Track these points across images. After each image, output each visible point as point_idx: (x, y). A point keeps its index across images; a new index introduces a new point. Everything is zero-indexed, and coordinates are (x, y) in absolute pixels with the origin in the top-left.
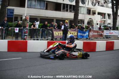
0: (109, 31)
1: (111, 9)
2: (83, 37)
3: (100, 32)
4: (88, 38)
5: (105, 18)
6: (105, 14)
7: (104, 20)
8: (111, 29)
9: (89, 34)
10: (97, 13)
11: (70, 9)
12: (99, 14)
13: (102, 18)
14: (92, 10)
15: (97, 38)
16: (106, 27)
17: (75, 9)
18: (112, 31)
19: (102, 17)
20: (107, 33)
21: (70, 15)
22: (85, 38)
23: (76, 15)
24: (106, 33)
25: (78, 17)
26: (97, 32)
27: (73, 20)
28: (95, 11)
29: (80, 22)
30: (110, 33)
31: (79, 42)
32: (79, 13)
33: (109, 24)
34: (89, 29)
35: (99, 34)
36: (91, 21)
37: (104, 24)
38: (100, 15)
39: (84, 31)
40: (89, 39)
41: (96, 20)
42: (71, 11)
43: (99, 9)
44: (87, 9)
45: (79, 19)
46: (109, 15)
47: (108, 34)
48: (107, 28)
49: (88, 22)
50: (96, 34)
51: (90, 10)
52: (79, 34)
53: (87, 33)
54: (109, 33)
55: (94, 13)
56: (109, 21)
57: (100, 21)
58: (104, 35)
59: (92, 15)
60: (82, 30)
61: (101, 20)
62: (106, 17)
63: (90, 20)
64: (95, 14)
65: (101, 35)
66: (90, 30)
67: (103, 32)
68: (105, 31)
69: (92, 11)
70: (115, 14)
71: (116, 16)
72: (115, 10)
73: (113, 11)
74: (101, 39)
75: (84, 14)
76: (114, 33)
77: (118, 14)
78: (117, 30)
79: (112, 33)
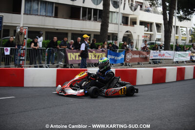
0: (158, 51)
1: (162, 16)
2: (115, 61)
3: (145, 53)
4: (124, 63)
5: (151, 31)
6: (151, 24)
7: (150, 34)
8: (161, 48)
9: (125, 56)
10: (138, 23)
11: (95, 16)
12: (142, 23)
13: (147, 31)
14: (130, 17)
15: (139, 64)
16: (153, 46)
17: (103, 16)
18: (163, 52)
19: (146, 29)
20: (156, 54)
21: (94, 26)
22: (119, 64)
23: (104, 26)
24: (153, 55)
25: (107, 30)
26: (139, 53)
27: (99, 34)
28: (136, 19)
29: (111, 37)
30: (160, 55)
32: (108, 22)
33: (159, 40)
34: (125, 48)
35: (141, 56)
36: (128, 35)
37: (150, 41)
38: (144, 26)
39: (118, 52)
40: (126, 65)
41: (137, 34)
42: (95, 20)
43: (142, 16)
44: (123, 17)
45: (109, 32)
46: (158, 26)
47: (157, 56)
48: (155, 47)
49: (124, 37)
50: (138, 56)
51: (127, 18)
52: (109, 57)
53: (122, 56)
54: (158, 54)
55: (134, 23)
56: (159, 36)
57: (143, 35)
58: (150, 58)
59: (130, 26)
60: (113, 51)
61: (145, 34)
62: (153, 29)
63: (127, 33)
64: (136, 24)
65: (146, 59)
66: (127, 51)
67: (148, 53)
68: (152, 51)
69: (131, 19)
70: (168, 24)
71: (170, 28)
72: (168, 17)
73: (165, 19)
74: (145, 65)
75: (117, 24)
76: (166, 55)
77: (174, 24)
78: (172, 49)
79: (164, 55)
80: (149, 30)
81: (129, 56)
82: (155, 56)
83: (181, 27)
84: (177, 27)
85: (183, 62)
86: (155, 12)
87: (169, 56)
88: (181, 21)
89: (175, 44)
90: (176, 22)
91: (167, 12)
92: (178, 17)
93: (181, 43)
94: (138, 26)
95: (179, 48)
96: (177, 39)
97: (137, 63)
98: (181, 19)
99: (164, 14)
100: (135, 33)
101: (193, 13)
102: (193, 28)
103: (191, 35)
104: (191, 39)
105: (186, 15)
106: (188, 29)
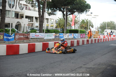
6: (32, 17)
7: (32, 23)
10: (24, 17)
12: (27, 17)
14: (20, 13)
19: (29, 20)
23: (3, 19)
26: (23, 35)
28: (23, 15)
33: (37, 27)
35: (25, 36)
36: (18, 24)
37: (32, 27)
43: (27, 13)
44: (15, 13)
46: (36, 18)
47: (34, 36)
49: (16, 26)
50: (22, 37)
51: (18, 14)
52: (5, 37)
54: (35, 35)
55: (22, 17)
56: (37, 24)
58: (30, 38)
59: (20, 19)
61: (28, 23)
62: (33, 20)
63: (18, 23)
65: (27, 38)
69: (20, 15)
72: (41, 13)
73: (39, 14)
74: (27, 42)
76: (40, 35)
77: (45, 17)
78: (43, 32)
79: (38, 36)
80: (31, 21)
81: (17, 37)
82: (33, 36)
83: (50, 19)
84: (48, 19)
87: (42, 36)
88: (50, 15)
89: (45, 29)
91: (41, 10)
92: (48, 13)
93: (50, 28)
94: (24, 19)
98: (50, 14)
99: (39, 12)
100: (23, 23)
101: (57, 10)
102: (58, 20)
103: (56, 23)
104: (56, 26)
105: (53, 12)
106: (55, 20)
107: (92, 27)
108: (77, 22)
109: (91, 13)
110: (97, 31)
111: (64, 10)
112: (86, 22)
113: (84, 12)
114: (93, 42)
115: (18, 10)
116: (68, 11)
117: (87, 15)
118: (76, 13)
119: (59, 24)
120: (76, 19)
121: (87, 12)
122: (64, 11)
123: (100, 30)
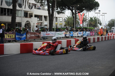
0: (46, 32)
2: (20, 39)
3: (38, 33)
4: (26, 40)
5: (41, 20)
6: (41, 16)
7: (41, 22)
8: (47, 30)
10: (34, 16)
11: (8, 13)
12: (36, 16)
13: (39, 20)
14: (29, 12)
15: (34, 40)
16: (43, 29)
17: (13, 13)
18: (48, 32)
19: (39, 19)
20: (44, 34)
21: (8, 19)
22: (23, 40)
23: (14, 19)
24: (43, 34)
27: (11, 23)
28: (32, 14)
29: (18, 25)
30: (47, 34)
31: (17, 44)
32: (16, 16)
33: (46, 25)
34: (26, 31)
35: (36, 35)
36: (28, 23)
37: (41, 26)
38: (37, 18)
39: (22, 33)
40: (27, 41)
41: (33, 22)
42: (8, 15)
43: (36, 12)
44: (24, 13)
45: (16, 22)
46: (45, 17)
47: (45, 35)
48: (43, 30)
49: (25, 25)
50: (34, 35)
51: (27, 13)
52: (17, 36)
53: (25, 36)
54: (45, 34)
55: (31, 16)
56: (46, 23)
58: (41, 36)
59: (29, 18)
60: (19, 33)
61: (38, 22)
63: (27, 22)
65: (39, 37)
66: (27, 33)
67: (40, 33)
68: (42, 32)
69: (29, 14)
70: (51, 16)
71: (52, 18)
72: (51, 12)
73: (49, 13)
74: (38, 41)
75: (21, 17)
76: (50, 34)
77: (54, 16)
78: (54, 31)
79: (49, 34)
80: (40, 20)
81: (28, 36)
82: (44, 35)
83: (59, 18)
84: (57, 18)
85: (60, 38)
86: (44, 9)
87: (52, 34)
88: (59, 14)
89: (55, 28)
90: (56, 14)
91: (50, 9)
92: (57, 12)
93: (59, 27)
94: (33, 18)
95: (58, 30)
96: (57, 25)
97: (33, 40)
98: (59, 13)
100: (32, 22)
101: (66, 9)
102: (66, 18)
103: (65, 22)
104: (65, 24)
105: (62, 11)
106: (63, 19)
107: (101, 24)
108: (86, 20)
109: (99, 11)
110: (106, 28)
111: (72, 8)
112: (94, 19)
113: (93, 10)
114: (104, 39)
115: (27, 9)
116: (76, 10)
117: (95, 13)
118: (85, 12)
119: (68, 22)
120: (84, 17)
121: (95, 10)
122: (73, 10)
123: (108, 27)
